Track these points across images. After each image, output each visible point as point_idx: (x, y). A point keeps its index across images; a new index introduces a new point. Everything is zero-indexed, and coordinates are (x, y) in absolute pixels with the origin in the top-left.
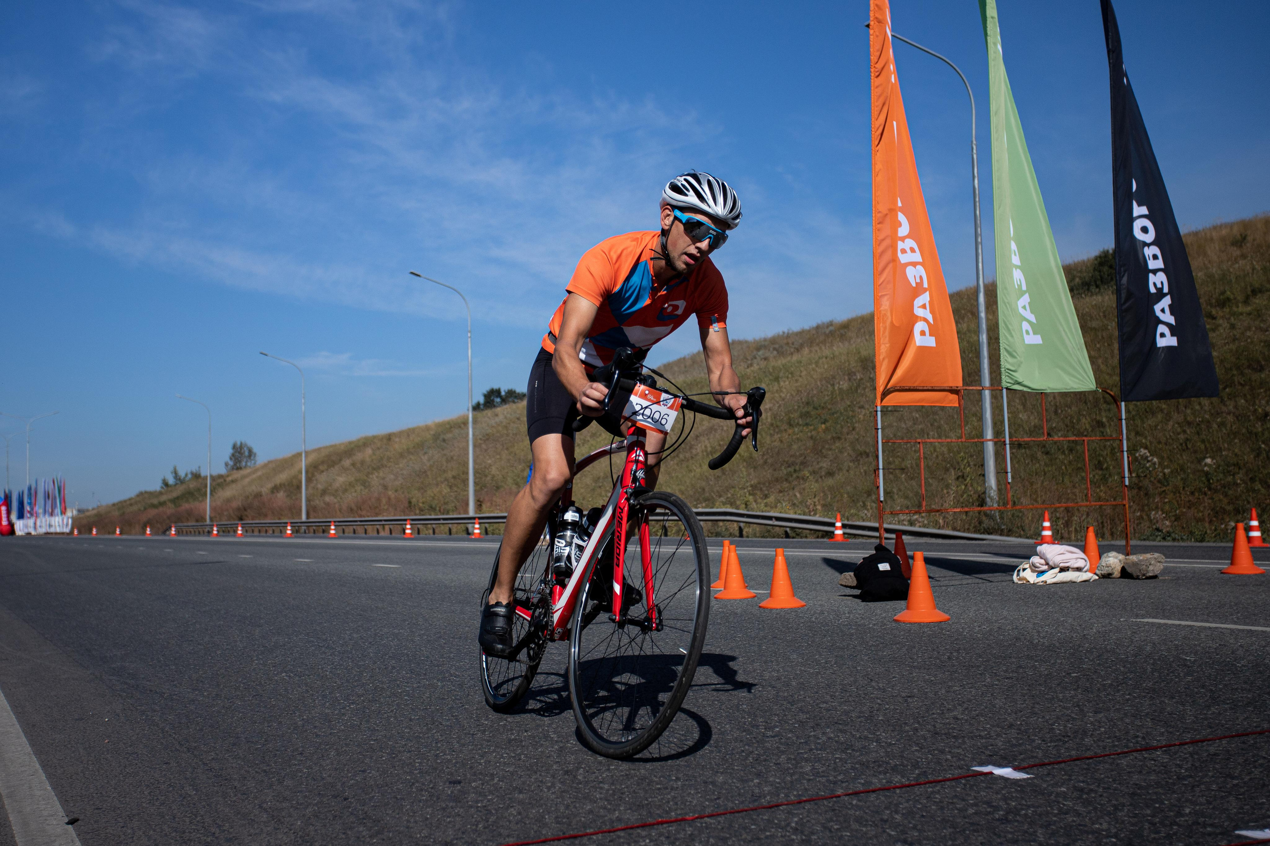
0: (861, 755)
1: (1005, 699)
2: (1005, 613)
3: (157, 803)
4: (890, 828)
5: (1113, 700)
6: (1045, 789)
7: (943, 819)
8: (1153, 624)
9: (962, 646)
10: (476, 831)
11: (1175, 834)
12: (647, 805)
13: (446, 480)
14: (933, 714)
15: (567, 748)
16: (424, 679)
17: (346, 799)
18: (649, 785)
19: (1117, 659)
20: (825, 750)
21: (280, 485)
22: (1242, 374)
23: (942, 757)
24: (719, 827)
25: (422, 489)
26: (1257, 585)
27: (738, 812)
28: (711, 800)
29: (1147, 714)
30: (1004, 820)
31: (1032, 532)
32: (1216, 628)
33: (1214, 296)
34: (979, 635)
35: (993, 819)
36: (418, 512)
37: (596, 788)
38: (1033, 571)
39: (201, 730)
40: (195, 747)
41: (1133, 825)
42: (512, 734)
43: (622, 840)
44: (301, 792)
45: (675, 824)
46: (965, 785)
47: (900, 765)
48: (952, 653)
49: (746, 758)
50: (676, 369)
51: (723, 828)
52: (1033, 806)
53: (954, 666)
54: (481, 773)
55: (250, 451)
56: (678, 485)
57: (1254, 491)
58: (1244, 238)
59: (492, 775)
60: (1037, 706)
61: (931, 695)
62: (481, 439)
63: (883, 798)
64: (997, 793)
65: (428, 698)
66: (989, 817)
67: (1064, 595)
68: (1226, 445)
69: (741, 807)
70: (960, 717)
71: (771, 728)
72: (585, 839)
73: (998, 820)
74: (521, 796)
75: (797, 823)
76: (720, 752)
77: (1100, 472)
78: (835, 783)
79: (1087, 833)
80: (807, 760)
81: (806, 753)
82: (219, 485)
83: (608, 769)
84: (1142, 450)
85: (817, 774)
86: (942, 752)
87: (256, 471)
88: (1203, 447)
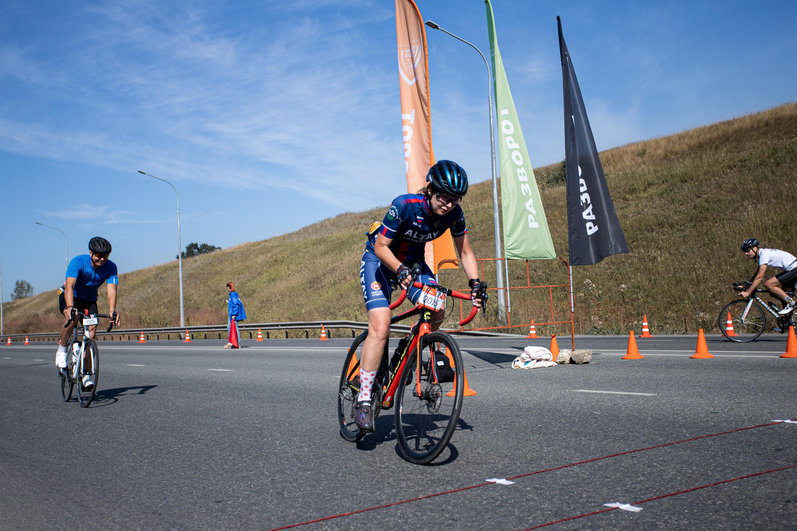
0: (431, 476)
1: (504, 441)
2: (506, 388)
3: (52, 523)
4: (446, 513)
5: (557, 439)
6: (520, 489)
7: (471, 508)
8: (582, 393)
9: (483, 411)
10: (237, 527)
11: (577, 508)
12: (324, 508)
13: (164, 304)
14: (467, 451)
15: (275, 479)
16: (184, 442)
17: (160, 514)
18: (323, 498)
19: (562, 415)
20: (412, 474)
21: (51, 309)
22: (642, 234)
23: (471, 475)
24: (362, 518)
25: (148, 310)
26: (639, 366)
27: (371, 509)
28: (356, 504)
29: (573, 446)
30: (500, 506)
31: (525, 330)
32: (614, 394)
33: (627, 187)
34: (492, 403)
35: (495, 506)
36: (146, 325)
37: (296, 501)
38: (523, 362)
39: (60, 479)
40: (61, 489)
41: (559, 504)
42: (243, 473)
43: (314, 528)
44: (133, 512)
45: (339, 518)
46: (482, 489)
47: (450, 481)
48: (477, 415)
49: (372, 480)
50: (310, 231)
51: (364, 518)
52: (514, 498)
53: (478, 423)
54: (231, 496)
55: (29, 286)
56: (314, 304)
57: (648, 303)
58: (644, 151)
59: (238, 497)
60: (519, 444)
61: (466, 441)
62: (186, 277)
63: (442, 499)
64: (497, 493)
65: (189, 453)
66: (493, 505)
67: (538, 376)
68: (633, 276)
69: (372, 507)
70: (481, 452)
71: (383, 463)
72: (295, 528)
73: (497, 506)
74: (256, 508)
75: (400, 513)
76: (358, 478)
77: (564, 293)
78: (418, 492)
79: (538, 510)
80: (403, 480)
81: (403, 476)
82: (8, 309)
83: (300, 491)
84: (587, 279)
85: (409, 487)
86: (471, 472)
87: (34, 299)
88: (620, 277)
